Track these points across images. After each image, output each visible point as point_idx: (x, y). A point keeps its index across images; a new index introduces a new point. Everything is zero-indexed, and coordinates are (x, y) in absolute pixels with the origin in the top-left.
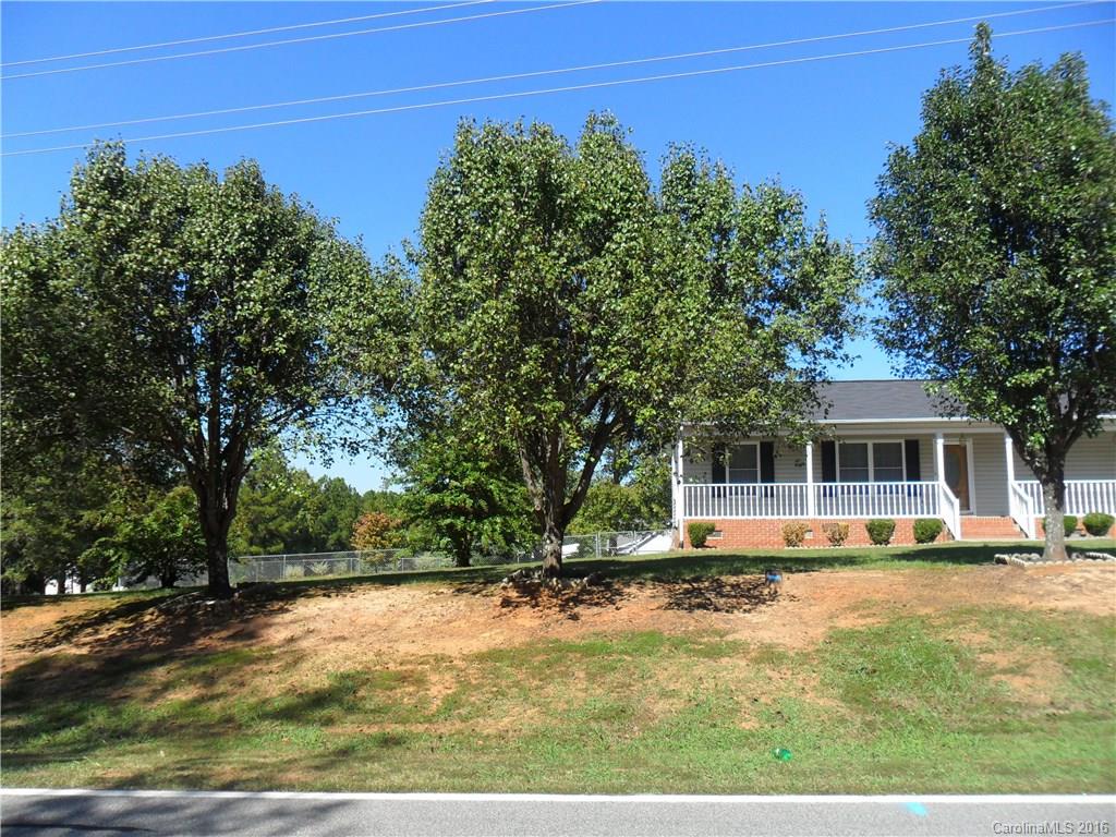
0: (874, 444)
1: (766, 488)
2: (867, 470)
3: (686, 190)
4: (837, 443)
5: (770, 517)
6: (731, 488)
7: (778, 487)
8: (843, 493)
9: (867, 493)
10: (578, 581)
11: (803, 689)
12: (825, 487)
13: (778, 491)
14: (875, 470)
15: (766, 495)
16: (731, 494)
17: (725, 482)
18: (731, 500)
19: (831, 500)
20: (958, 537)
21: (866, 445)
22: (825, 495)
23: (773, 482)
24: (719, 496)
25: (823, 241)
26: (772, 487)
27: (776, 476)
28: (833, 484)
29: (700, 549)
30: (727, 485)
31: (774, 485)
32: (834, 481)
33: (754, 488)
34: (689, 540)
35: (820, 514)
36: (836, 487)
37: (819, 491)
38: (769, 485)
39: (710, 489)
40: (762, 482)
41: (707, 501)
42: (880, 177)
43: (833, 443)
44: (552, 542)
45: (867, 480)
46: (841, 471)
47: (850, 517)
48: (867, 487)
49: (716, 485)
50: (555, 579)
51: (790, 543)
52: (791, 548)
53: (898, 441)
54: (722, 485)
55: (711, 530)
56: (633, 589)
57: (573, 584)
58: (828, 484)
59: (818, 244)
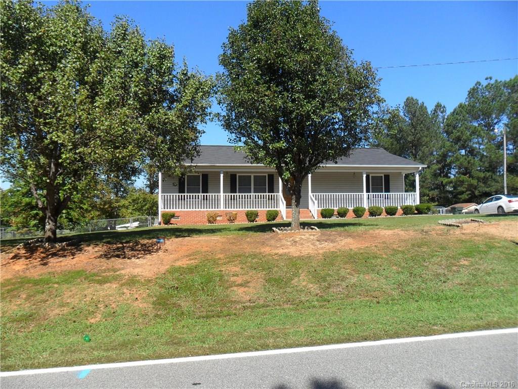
0: (254, 176)
1: (204, 196)
2: (251, 188)
3: (122, 41)
4: (238, 175)
5: (202, 210)
6: (187, 196)
7: (209, 195)
8: (239, 198)
9: (250, 198)
10: (60, 244)
11: (137, 298)
12: (231, 196)
13: (209, 197)
14: (254, 188)
15: (204, 199)
16: (187, 198)
17: (184, 193)
18: (187, 201)
19: (234, 202)
20: (285, 219)
21: (250, 176)
22: (231, 199)
23: (207, 193)
24: (182, 199)
25: (185, 72)
26: (207, 196)
27: (209, 190)
28: (235, 194)
29: (166, 225)
30: (186, 194)
31: (208, 194)
32: (236, 193)
33: (198, 196)
34: (162, 221)
35: (226, 208)
36: (236, 195)
37: (226, 197)
38: (205, 194)
39: (177, 196)
40: (202, 193)
41: (176, 202)
42: (224, 44)
43: (236, 175)
44: (49, 224)
45: (250, 192)
46: (239, 188)
47: (239, 209)
48: (250, 195)
49: (180, 194)
50: (47, 243)
51: (210, 222)
52: (210, 224)
53: (265, 175)
54: (183, 194)
55: (173, 216)
56: (90, 248)
57: (57, 245)
58: (233, 194)
59: (183, 74)
